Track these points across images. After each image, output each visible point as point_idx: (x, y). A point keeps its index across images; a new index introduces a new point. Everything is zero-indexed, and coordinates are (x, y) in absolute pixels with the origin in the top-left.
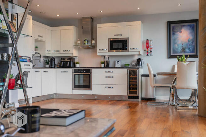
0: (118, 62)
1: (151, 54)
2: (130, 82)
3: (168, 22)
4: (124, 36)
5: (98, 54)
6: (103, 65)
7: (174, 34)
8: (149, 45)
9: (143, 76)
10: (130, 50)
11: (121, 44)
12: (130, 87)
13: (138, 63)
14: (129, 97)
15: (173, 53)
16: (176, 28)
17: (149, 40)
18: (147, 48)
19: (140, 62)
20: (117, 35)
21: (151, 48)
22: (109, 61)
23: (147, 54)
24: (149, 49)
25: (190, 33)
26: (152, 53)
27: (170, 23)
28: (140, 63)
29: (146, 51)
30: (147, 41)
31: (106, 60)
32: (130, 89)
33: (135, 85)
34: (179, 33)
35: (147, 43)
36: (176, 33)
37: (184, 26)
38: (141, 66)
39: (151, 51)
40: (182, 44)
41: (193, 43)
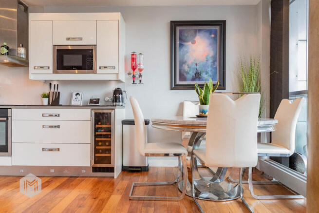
0: (76, 95)
1: (140, 81)
2: (96, 136)
3: (171, 21)
4: (87, 41)
5: (32, 77)
6: (45, 101)
7: (181, 45)
8: (138, 63)
9: (125, 122)
10: (99, 71)
11: (80, 57)
12: (97, 147)
13: (116, 97)
14: (95, 169)
15: (181, 80)
16: (186, 35)
17: (137, 53)
18: (134, 69)
19: (121, 96)
20: (74, 39)
21: (140, 70)
22: (59, 93)
23: (134, 81)
24: (137, 70)
25: (210, 45)
26: (142, 79)
27: (174, 25)
28: (119, 97)
29: (132, 75)
30: (133, 55)
31: (52, 90)
32: (96, 151)
33: (107, 144)
34: (190, 43)
35: (133, 60)
36: (186, 44)
37: (200, 31)
38: (121, 104)
39: (140, 76)
40: (196, 65)
41: (216, 63)
